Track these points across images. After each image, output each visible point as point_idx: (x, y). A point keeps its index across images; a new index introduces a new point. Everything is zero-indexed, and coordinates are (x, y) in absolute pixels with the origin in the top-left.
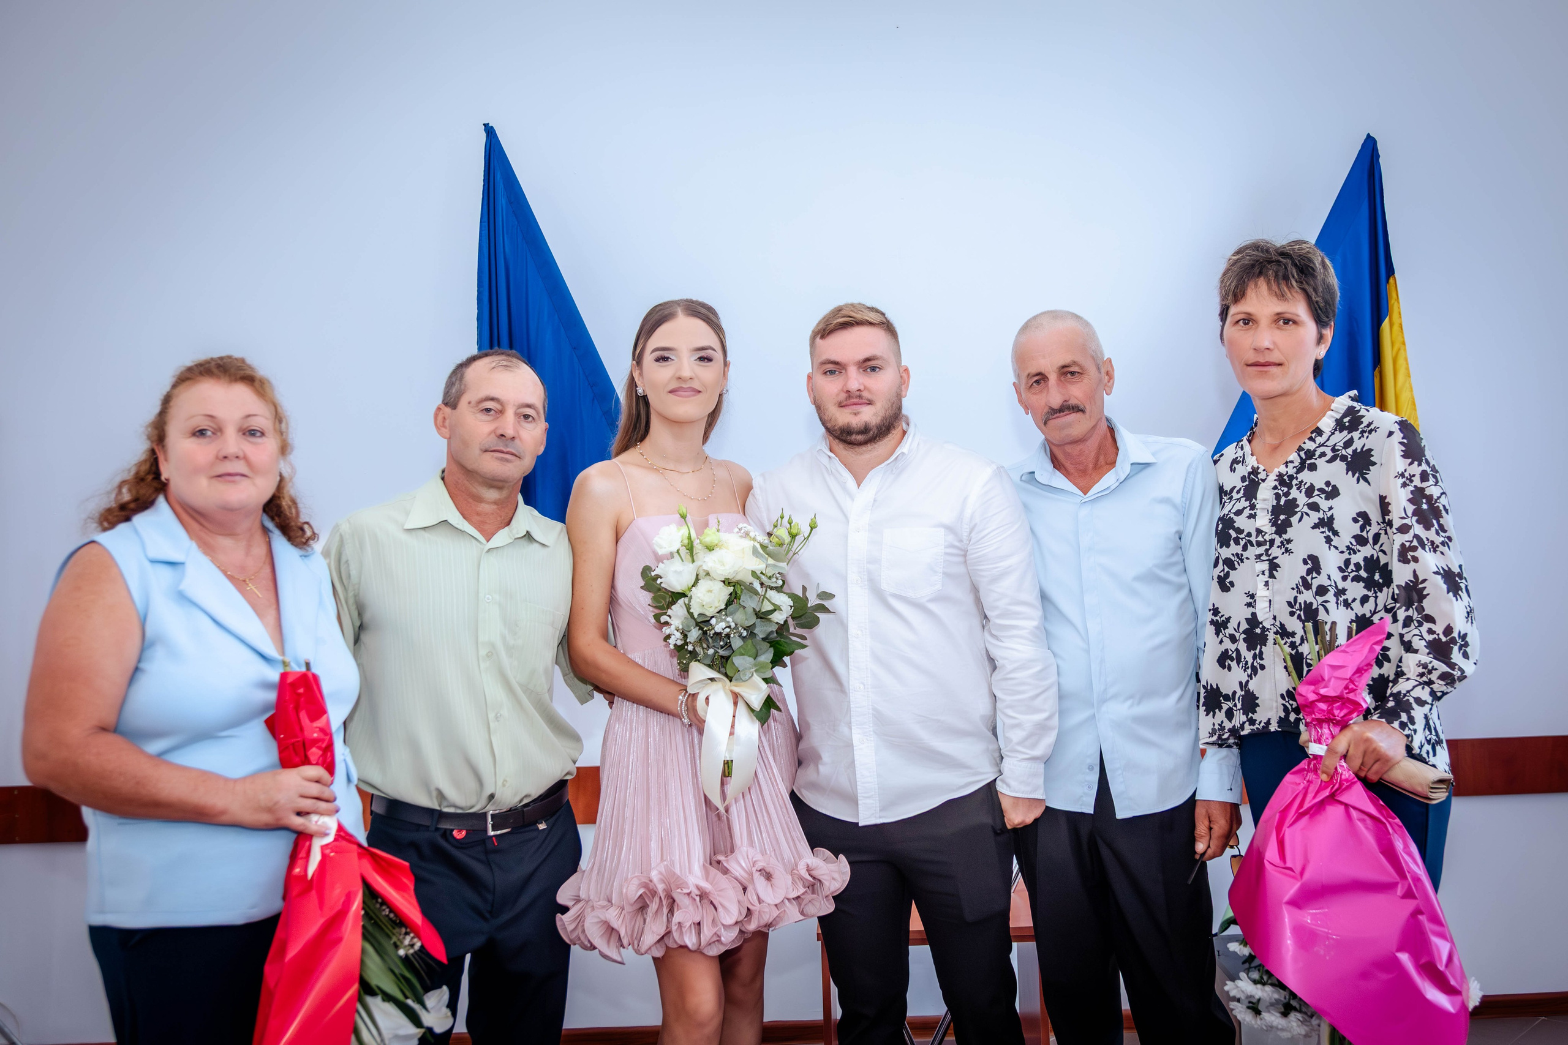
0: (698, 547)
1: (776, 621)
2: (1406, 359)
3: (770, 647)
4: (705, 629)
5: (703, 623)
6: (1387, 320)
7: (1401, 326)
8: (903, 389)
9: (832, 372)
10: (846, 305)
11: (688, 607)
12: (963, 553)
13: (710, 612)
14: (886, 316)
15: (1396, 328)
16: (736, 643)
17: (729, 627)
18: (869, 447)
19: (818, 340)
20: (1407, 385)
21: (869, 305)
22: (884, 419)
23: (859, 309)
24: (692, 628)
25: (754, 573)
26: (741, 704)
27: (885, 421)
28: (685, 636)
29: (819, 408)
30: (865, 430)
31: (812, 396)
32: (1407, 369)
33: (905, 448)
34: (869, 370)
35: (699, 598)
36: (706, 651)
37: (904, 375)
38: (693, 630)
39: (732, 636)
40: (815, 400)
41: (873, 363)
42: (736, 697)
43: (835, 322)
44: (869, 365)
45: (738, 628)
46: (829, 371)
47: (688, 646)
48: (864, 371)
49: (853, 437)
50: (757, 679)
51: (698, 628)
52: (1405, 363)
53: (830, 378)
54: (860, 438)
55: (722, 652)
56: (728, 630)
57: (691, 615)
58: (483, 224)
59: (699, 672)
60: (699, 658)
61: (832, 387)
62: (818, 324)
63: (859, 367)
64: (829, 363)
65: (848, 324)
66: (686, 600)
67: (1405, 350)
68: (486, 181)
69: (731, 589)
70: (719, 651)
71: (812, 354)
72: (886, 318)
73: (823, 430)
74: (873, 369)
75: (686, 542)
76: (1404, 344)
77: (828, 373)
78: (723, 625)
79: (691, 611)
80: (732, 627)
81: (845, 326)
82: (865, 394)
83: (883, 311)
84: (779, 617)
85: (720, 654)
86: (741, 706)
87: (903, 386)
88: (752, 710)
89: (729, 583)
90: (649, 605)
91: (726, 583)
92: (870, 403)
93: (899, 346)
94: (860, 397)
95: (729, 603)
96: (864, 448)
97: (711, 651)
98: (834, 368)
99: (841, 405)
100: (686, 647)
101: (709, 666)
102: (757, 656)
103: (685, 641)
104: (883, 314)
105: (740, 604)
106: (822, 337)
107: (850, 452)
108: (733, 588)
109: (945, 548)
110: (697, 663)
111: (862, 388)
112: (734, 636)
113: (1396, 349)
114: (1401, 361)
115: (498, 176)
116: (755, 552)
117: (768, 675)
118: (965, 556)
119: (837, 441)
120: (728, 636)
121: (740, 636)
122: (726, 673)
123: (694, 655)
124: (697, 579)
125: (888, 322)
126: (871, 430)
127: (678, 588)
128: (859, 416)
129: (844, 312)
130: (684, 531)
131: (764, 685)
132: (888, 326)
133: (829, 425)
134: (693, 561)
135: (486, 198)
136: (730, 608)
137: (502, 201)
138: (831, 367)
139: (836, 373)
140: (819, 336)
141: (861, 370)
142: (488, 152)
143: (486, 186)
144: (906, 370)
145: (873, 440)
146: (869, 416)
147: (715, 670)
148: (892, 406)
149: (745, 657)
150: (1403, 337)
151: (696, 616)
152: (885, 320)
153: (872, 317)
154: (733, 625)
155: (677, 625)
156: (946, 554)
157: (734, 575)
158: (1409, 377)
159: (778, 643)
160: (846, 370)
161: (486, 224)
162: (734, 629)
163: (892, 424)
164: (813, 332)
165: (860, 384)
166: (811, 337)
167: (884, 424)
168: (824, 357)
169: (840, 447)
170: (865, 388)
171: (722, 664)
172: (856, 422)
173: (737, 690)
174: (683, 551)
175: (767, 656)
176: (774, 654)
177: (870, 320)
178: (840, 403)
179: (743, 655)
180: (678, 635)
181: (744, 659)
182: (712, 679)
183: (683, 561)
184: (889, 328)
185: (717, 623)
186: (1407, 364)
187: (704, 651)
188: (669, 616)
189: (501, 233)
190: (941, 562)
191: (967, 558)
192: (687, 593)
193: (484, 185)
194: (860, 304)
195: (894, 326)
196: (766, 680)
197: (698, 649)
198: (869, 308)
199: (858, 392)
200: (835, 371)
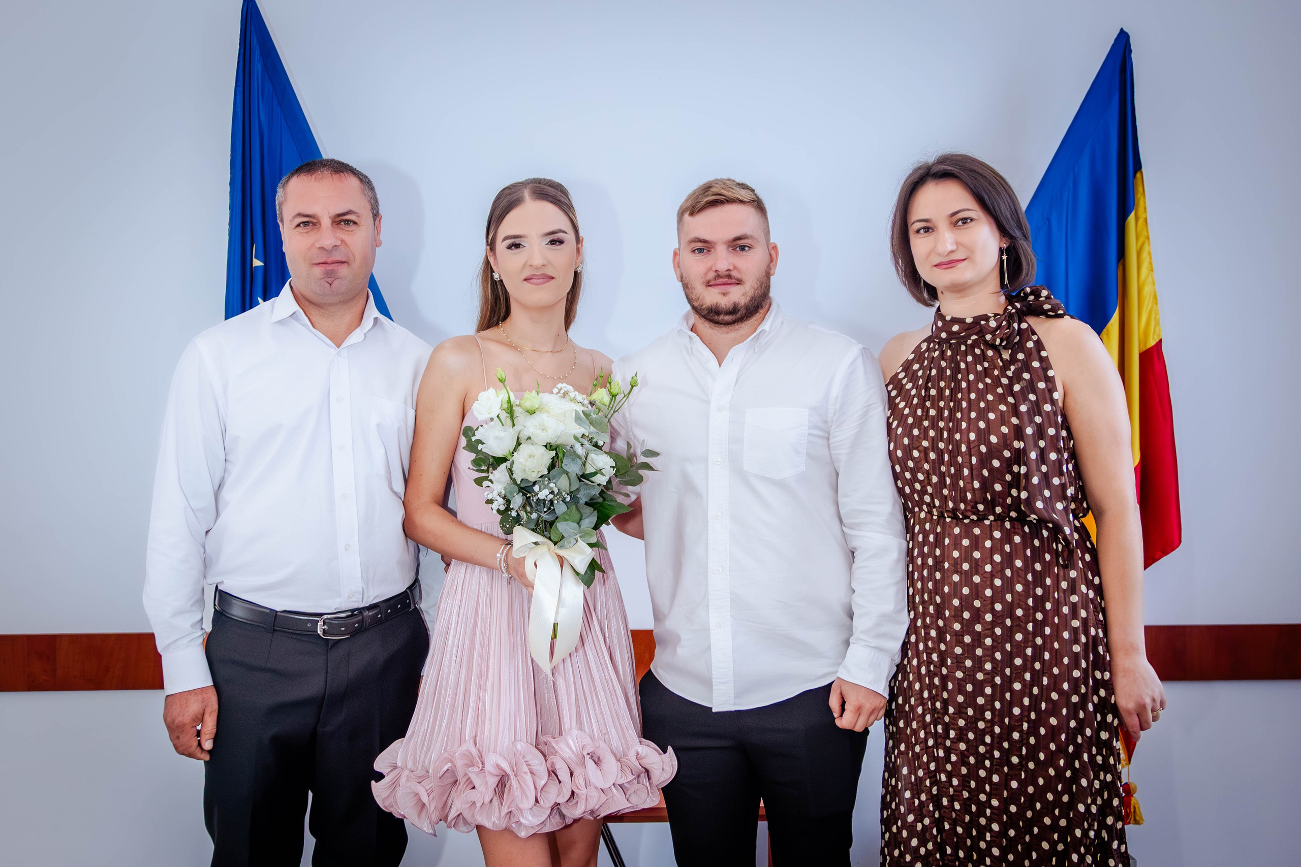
0: (518, 411)
1: (599, 482)
2: (1150, 254)
3: (594, 510)
4: (528, 495)
5: (526, 489)
6: (1132, 215)
7: (1146, 220)
8: (772, 267)
9: (700, 250)
10: (716, 181)
11: (511, 471)
12: (826, 435)
13: (533, 477)
14: (756, 192)
15: (1141, 221)
16: (561, 508)
17: (552, 493)
18: (736, 326)
19: (686, 216)
20: (1150, 279)
21: (738, 180)
22: (753, 298)
23: (730, 186)
24: (515, 494)
25: (576, 438)
26: (566, 566)
27: (753, 301)
28: (508, 502)
29: (686, 286)
30: (734, 310)
31: (678, 273)
32: (1150, 263)
33: (766, 325)
34: (738, 249)
35: (521, 463)
36: (529, 514)
37: (773, 252)
38: (516, 496)
39: (556, 502)
40: (682, 278)
41: (742, 242)
42: (561, 560)
43: (706, 200)
44: (739, 244)
45: (561, 493)
46: (698, 249)
47: (511, 512)
48: (733, 250)
49: (721, 317)
50: (582, 544)
51: (521, 494)
52: (1149, 257)
53: (698, 257)
54: (728, 318)
55: (545, 516)
56: (551, 496)
57: (514, 481)
58: (239, 88)
59: (523, 537)
60: (522, 523)
61: (698, 266)
62: (687, 200)
63: (729, 246)
64: (697, 242)
65: (718, 202)
66: (508, 464)
67: (1149, 244)
68: (243, 45)
69: (553, 453)
70: (543, 515)
71: (679, 230)
72: (755, 195)
73: (689, 307)
74: (743, 248)
75: (506, 406)
76: (1148, 238)
77: (696, 251)
78: (546, 492)
79: (514, 476)
80: (556, 493)
81: (714, 203)
82: (734, 274)
83: (753, 187)
84: (601, 480)
85: (544, 519)
86: (567, 568)
87: (772, 264)
88: (577, 574)
89: (551, 446)
90: (469, 468)
91: (548, 447)
92: (739, 282)
93: (768, 223)
94: (729, 276)
95: (552, 467)
96: (730, 328)
97: (534, 516)
98: (703, 247)
99: (708, 284)
100: (509, 513)
101: (533, 530)
102: (581, 519)
103: (508, 505)
104: (753, 191)
105: (562, 467)
106: (692, 214)
107: (715, 332)
108: (554, 452)
109: (809, 428)
110: (520, 527)
111: (731, 268)
112: (558, 502)
113: (1140, 243)
114: (1145, 255)
115: (255, 42)
116: (578, 419)
117: (594, 540)
118: (828, 439)
119: (703, 320)
120: (552, 502)
121: (564, 500)
122: (550, 537)
123: (517, 520)
124: (519, 444)
125: (758, 197)
126: (739, 310)
127: (499, 454)
128: (728, 296)
129: (714, 190)
130: (503, 395)
131: (589, 550)
132: (758, 203)
133: (696, 304)
134: (514, 425)
135: (241, 62)
136: (553, 472)
137: (258, 66)
138: (699, 245)
139: (705, 251)
140: (688, 213)
141: (730, 249)
142: (244, 17)
143: (242, 50)
144: (775, 248)
145: (741, 320)
146: (738, 296)
147: (538, 533)
148: (761, 286)
149: (569, 522)
150: (1147, 232)
151: (519, 482)
152: (754, 197)
153: (744, 194)
154: (556, 491)
155: (500, 490)
156: (809, 434)
157: (556, 439)
158: (1152, 271)
159: (601, 505)
160: (715, 250)
161: (241, 89)
162: (557, 494)
163: (761, 304)
164: (681, 208)
165: (730, 264)
166: (678, 212)
167: (752, 305)
168: (693, 235)
169: (705, 327)
170: (735, 268)
171: (545, 528)
172: (725, 302)
173: (562, 552)
174: (504, 415)
175: (590, 520)
176: (598, 517)
177: (741, 198)
178: (709, 282)
179: (568, 520)
180: (501, 501)
181: (567, 524)
182: (536, 543)
183: (503, 425)
184: (758, 205)
185: (540, 490)
186: (1151, 258)
187: (527, 515)
188: (491, 481)
189: (256, 97)
190: (805, 443)
191: (831, 441)
192: (509, 457)
193: (240, 49)
194: (729, 180)
195: (764, 202)
196: (591, 545)
197: (523, 514)
198: (739, 184)
199: (728, 272)
200: (704, 249)
